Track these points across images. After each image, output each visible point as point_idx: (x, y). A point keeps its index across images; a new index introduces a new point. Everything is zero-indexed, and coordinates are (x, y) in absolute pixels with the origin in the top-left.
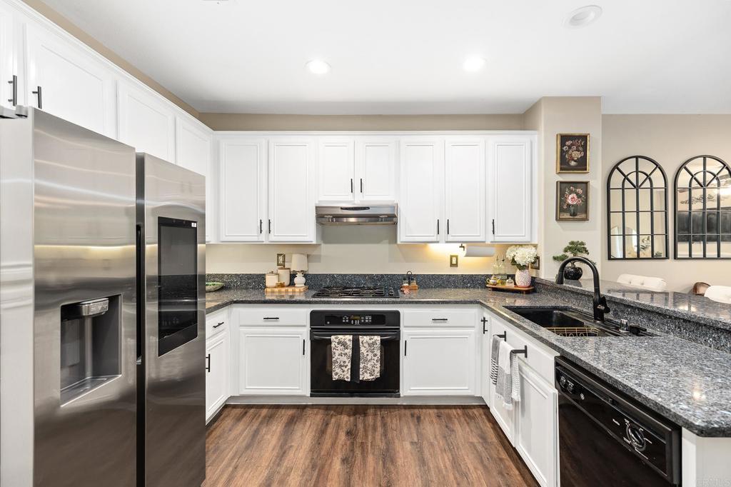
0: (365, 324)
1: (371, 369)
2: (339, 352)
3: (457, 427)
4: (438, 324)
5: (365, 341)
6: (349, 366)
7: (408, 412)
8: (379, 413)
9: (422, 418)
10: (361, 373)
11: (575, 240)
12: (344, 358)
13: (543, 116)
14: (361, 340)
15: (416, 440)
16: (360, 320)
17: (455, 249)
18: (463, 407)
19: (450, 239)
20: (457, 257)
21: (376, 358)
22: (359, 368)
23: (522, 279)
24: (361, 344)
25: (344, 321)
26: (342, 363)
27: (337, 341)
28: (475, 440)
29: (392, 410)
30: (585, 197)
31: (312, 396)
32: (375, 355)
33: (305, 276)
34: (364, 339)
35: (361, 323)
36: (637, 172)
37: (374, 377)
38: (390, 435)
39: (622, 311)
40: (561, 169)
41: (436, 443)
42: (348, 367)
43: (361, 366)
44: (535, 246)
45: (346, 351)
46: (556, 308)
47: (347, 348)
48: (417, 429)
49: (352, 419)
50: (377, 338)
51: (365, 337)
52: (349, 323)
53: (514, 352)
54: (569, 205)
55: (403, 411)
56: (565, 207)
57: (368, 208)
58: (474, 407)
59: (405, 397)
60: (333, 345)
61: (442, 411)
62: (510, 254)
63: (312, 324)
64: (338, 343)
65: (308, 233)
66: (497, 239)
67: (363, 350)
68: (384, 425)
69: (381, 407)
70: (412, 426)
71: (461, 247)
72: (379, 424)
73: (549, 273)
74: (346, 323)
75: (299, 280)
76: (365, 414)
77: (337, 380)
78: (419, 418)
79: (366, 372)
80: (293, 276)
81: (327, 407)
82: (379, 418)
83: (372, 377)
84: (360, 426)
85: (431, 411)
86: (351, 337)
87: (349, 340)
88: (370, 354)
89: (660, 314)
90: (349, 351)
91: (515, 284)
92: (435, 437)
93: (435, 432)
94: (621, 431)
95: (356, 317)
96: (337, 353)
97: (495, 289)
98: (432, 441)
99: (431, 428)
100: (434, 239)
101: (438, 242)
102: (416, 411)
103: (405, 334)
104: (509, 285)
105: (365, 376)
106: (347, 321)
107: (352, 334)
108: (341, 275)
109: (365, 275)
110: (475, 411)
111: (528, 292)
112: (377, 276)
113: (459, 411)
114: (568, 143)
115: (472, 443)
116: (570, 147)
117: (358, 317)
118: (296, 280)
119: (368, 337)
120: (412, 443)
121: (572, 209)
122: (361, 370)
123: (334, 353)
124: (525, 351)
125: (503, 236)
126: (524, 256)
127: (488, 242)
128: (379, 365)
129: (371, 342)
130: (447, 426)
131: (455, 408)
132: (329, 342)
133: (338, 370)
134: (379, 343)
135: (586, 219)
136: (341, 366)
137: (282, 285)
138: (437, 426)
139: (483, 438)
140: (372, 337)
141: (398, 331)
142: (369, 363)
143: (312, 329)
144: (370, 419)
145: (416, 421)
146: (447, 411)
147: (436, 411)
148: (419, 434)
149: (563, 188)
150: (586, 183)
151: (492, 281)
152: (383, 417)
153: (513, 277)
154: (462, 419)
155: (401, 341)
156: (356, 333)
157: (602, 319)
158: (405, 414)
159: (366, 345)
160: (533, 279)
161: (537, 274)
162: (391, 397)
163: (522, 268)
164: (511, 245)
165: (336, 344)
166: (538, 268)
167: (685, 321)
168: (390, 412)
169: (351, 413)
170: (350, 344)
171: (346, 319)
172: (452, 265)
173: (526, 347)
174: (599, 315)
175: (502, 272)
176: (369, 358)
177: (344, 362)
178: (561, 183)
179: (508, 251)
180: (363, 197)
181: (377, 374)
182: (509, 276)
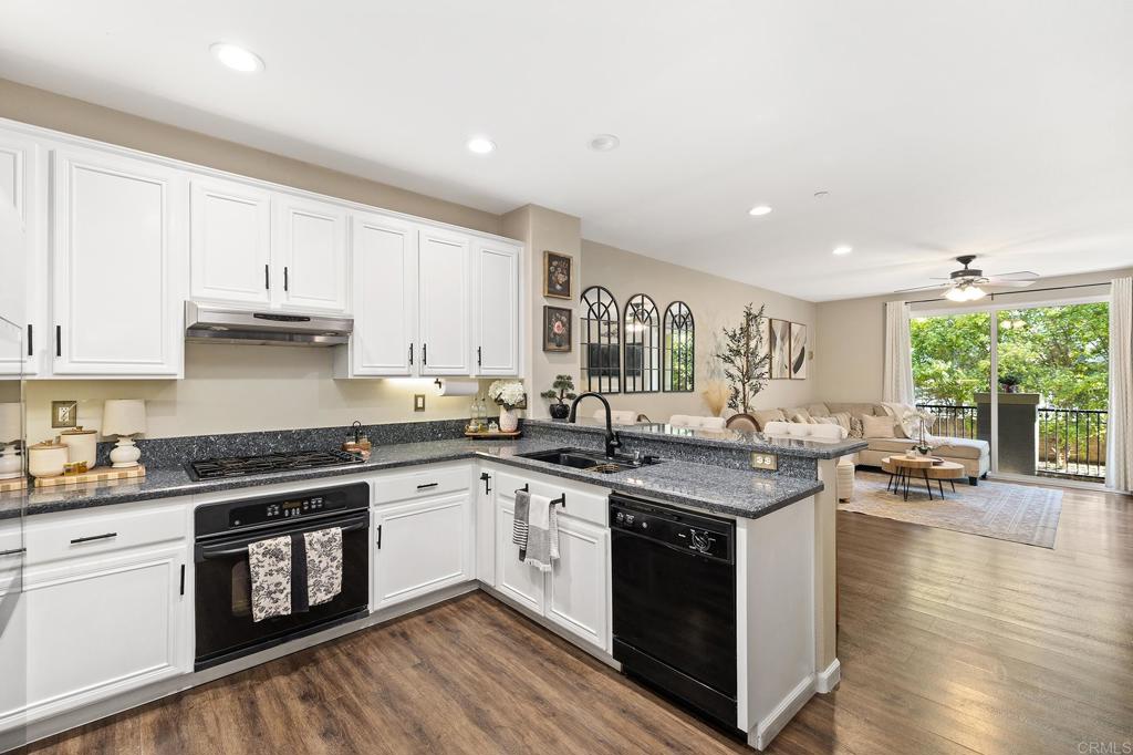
0: (310, 511)
1: (325, 583)
2: (267, 569)
3: (461, 626)
4: (425, 493)
5: (315, 540)
6: (289, 590)
7: (382, 633)
8: (338, 651)
9: (409, 633)
10: (310, 594)
11: (562, 374)
12: (279, 578)
13: (531, 225)
14: (307, 539)
15: (417, 661)
16: (301, 507)
17: (427, 386)
18: (454, 601)
19: (427, 371)
20: (423, 397)
21: (335, 563)
22: (307, 587)
23: (507, 422)
24: (308, 546)
25: (270, 514)
26: (273, 588)
27: (261, 550)
28: (489, 631)
29: (356, 640)
30: (569, 325)
31: (197, 669)
32: (333, 559)
33: (139, 442)
34: (313, 538)
35: (303, 512)
36: (599, 303)
37: (332, 595)
38: (377, 672)
39: (629, 445)
40: (549, 292)
41: (446, 653)
42: (285, 592)
43: (311, 582)
44: (522, 381)
45: (282, 564)
46: (562, 451)
47: (282, 559)
48: (411, 648)
49: (295, 676)
50: (337, 532)
51: (314, 534)
52: (281, 516)
53: (553, 503)
54: (555, 334)
55: (375, 635)
56: (552, 336)
57: (308, 319)
58: (467, 595)
59: (376, 612)
60: (253, 561)
61: (430, 614)
62: (494, 392)
63: (198, 531)
64: (264, 555)
65: (168, 359)
66: (484, 372)
67: (312, 555)
68: (358, 663)
69: (335, 642)
70: (400, 647)
71: (437, 382)
72: (348, 664)
73: (538, 413)
74: (274, 518)
75: (125, 454)
76: (316, 662)
77: (265, 621)
78: (404, 634)
79: (319, 590)
80: (105, 447)
81: (231, 680)
82: (343, 658)
83: (329, 596)
84: (319, 680)
85: (416, 620)
86: (288, 539)
87: (286, 544)
88: (324, 559)
89: (664, 442)
90: (286, 564)
91: (500, 429)
92: (441, 647)
93: (437, 642)
94: (689, 540)
95: (294, 504)
96: (262, 572)
97: (475, 438)
98: (439, 652)
99: (430, 641)
100: (405, 371)
101: (409, 376)
102: (395, 627)
103: (377, 514)
104: (493, 430)
105: (317, 597)
106: (277, 513)
107: (290, 534)
108: (225, 436)
109: (275, 434)
110: (470, 600)
111: (517, 437)
112: (298, 432)
113: (452, 607)
114: (555, 263)
115: (488, 635)
116: (556, 268)
117: (298, 504)
118: (115, 455)
119: (320, 533)
120: (415, 667)
121: (558, 338)
122: (310, 589)
123: (257, 574)
124: (563, 501)
125: (488, 370)
126: (510, 393)
127: (473, 376)
128: (340, 573)
129: (326, 538)
130: (447, 630)
131: (445, 605)
132: (246, 556)
133: (265, 602)
134: (339, 538)
135: (570, 350)
136: (269, 594)
137: (82, 469)
138: (435, 634)
139: (495, 623)
140: (328, 530)
141: (366, 513)
142: (324, 575)
143: (197, 541)
144: (329, 665)
145: (402, 639)
146: (436, 612)
147: (421, 617)
148: (417, 652)
149: (550, 313)
150: (570, 311)
151: (472, 427)
152: (348, 655)
153: (497, 420)
154: (461, 614)
155: (370, 529)
156: (296, 530)
157: (613, 455)
158: (381, 638)
159: (317, 546)
160: (520, 421)
161: (523, 414)
162: (355, 619)
163: (509, 408)
164: (494, 380)
165: (260, 557)
166: (525, 408)
167: (685, 444)
168: (356, 643)
169: (289, 670)
170: (287, 551)
171: (273, 511)
172: (417, 409)
173: (563, 495)
174: (610, 451)
175: (482, 415)
176: (323, 566)
177: (280, 584)
178: (550, 308)
179: (491, 387)
180: (288, 298)
181: (337, 589)
182: (490, 420)
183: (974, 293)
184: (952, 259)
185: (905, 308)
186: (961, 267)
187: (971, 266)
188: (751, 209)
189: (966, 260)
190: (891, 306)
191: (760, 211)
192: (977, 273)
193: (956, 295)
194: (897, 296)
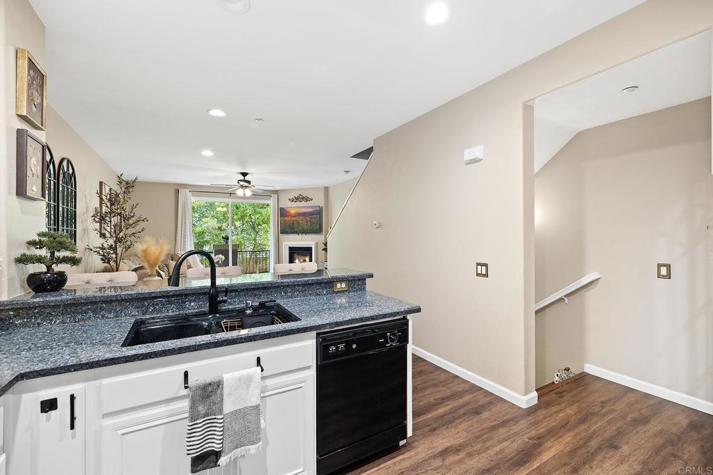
30: (42, 165)
40: (27, 111)
94: (386, 341)
116: (32, 80)
150: (43, 146)
157: (217, 312)
173: (258, 359)
174: (214, 309)
183: (248, 193)
184: (238, 173)
185: (189, 194)
186: (242, 178)
187: (247, 178)
188: (212, 109)
189: (244, 174)
190: (182, 191)
191: (217, 113)
192: (249, 182)
193: (240, 192)
194: (185, 186)
